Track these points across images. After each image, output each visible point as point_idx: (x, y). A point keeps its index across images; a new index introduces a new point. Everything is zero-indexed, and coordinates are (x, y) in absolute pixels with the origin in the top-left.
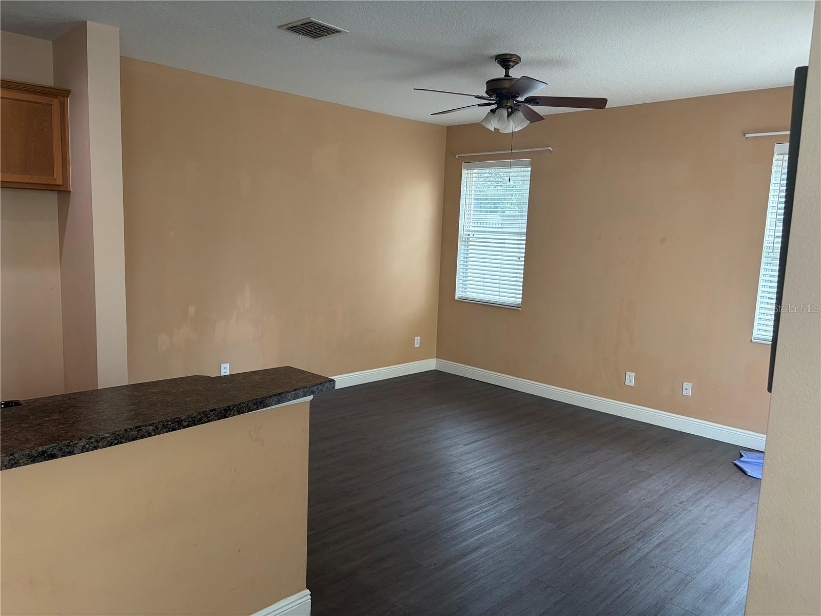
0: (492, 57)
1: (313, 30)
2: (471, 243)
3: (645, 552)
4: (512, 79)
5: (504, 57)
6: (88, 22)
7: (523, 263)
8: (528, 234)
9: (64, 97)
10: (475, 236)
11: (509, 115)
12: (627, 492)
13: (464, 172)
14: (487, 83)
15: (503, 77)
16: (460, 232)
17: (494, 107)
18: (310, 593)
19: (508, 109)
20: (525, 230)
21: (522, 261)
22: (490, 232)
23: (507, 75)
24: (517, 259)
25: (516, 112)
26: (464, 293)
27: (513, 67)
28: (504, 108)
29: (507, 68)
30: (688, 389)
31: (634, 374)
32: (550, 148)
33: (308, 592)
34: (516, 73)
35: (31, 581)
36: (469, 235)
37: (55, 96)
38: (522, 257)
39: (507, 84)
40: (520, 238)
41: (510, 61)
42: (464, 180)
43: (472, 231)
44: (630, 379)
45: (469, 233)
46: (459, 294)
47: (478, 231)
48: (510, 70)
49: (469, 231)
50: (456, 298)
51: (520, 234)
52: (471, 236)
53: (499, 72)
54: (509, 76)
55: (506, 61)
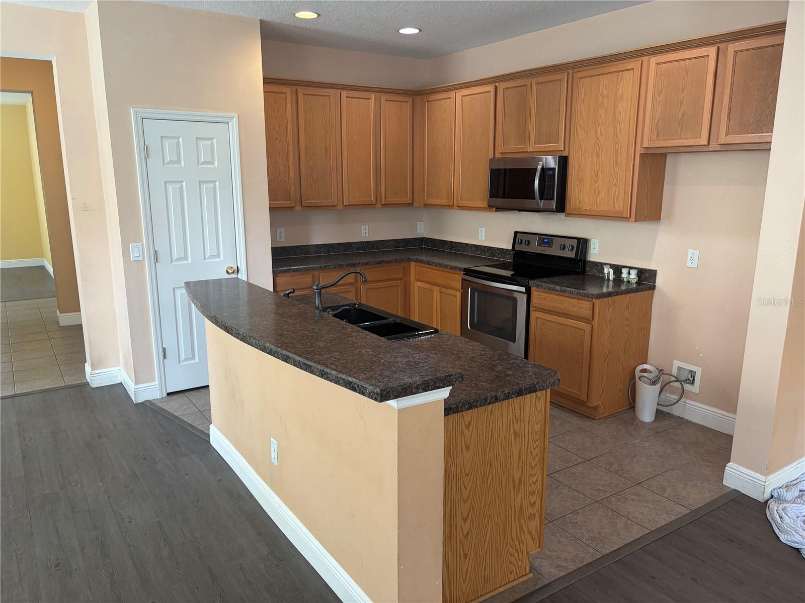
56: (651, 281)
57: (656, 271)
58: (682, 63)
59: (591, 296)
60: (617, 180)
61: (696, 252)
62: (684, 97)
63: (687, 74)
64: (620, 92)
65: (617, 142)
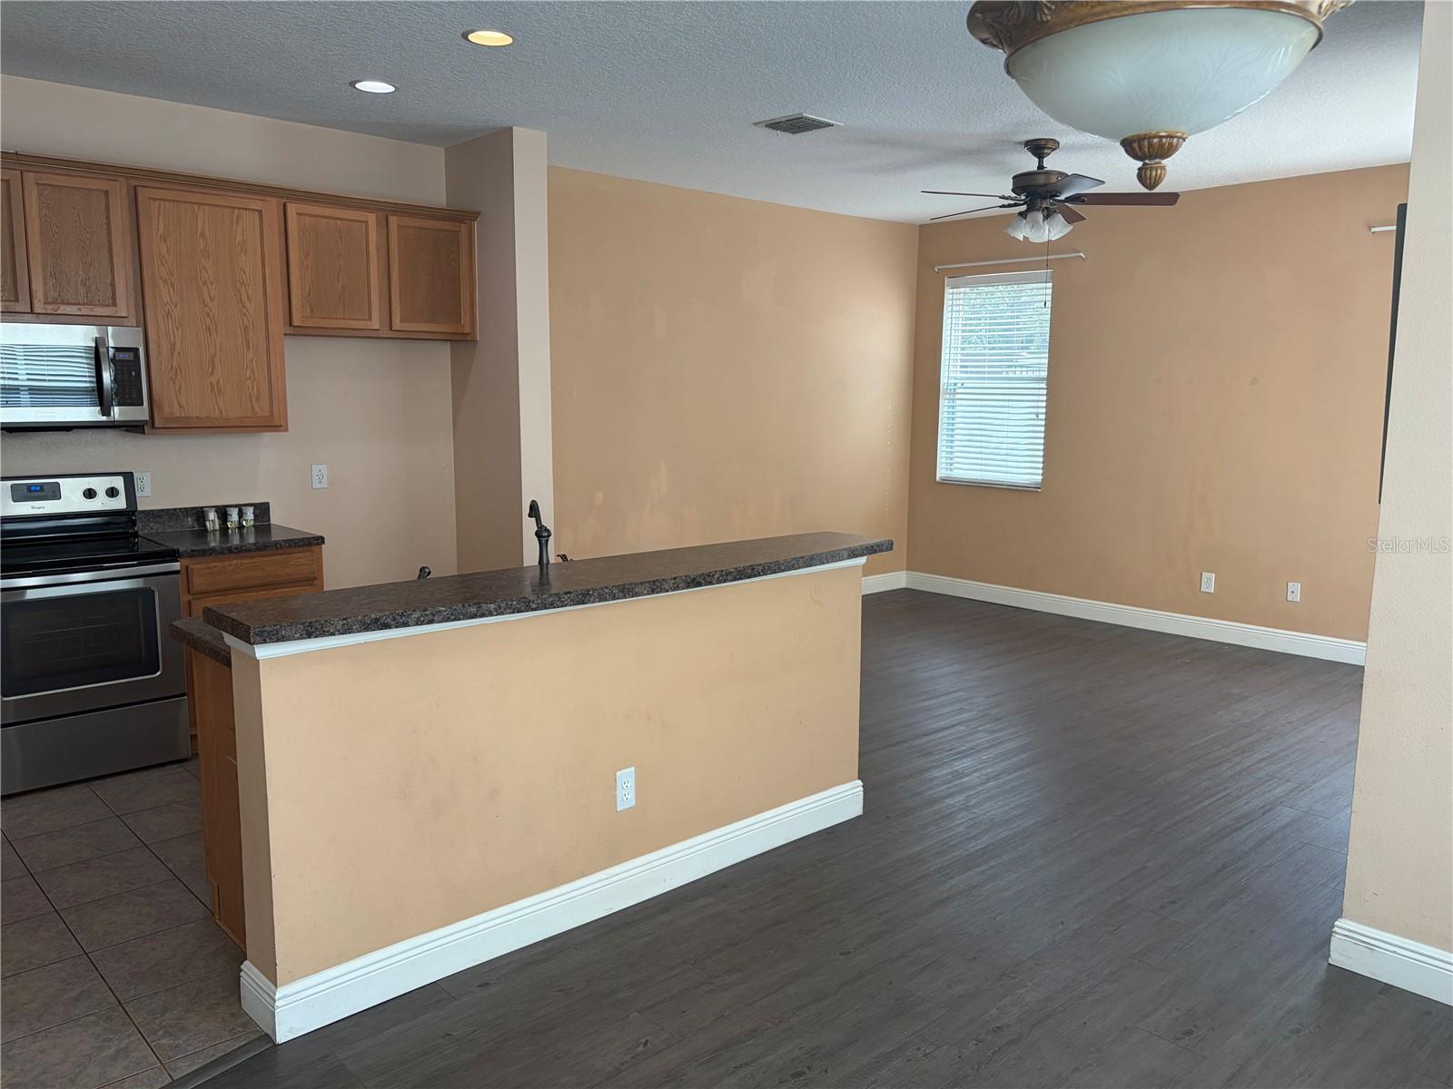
0: (1020, 143)
1: (797, 125)
2: (958, 396)
3: (1246, 766)
4: (1049, 173)
5: (1039, 143)
6: (514, 128)
7: (1043, 423)
8: (1051, 380)
9: (470, 220)
10: (965, 386)
11: (1046, 217)
12: (1215, 713)
13: (948, 291)
14: (1014, 178)
15: (1036, 169)
16: (943, 380)
17: (1024, 208)
18: (862, 784)
19: (1043, 211)
20: (1044, 374)
21: (1041, 420)
22: (989, 379)
23: (1041, 167)
24: (1034, 416)
25: (1055, 215)
26: (949, 472)
27: (1049, 154)
28: (1038, 210)
29: (1041, 157)
30: (1295, 591)
31: (1214, 575)
32: (1082, 254)
33: (860, 783)
34: (1051, 163)
35: (648, 718)
36: (955, 384)
37: (462, 222)
38: (1041, 413)
39: (1042, 180)
40: (1037, 386)
41: (1045, 148)
42: (947, 302)
43: (961, 379)
44: (1209, 583)
45: (956, 381)
46: (941, 473)
47: (970, 378)
48: (1045, 159)
49: (956, 378)
50: (938, 479)
51: (1039, 380)
52: (959, 385)
53: (1029, 163)
54: (1043, 167)
55: (1039, 148)
56: (265, 519)
57: (268, 503)
58: (332, 221)
59: (315, 542)
60: (252, 371)
61: (324, 468)
62: (341, 266)
63: (341, 238)
64: (239, 238)
65: (245, 315)
